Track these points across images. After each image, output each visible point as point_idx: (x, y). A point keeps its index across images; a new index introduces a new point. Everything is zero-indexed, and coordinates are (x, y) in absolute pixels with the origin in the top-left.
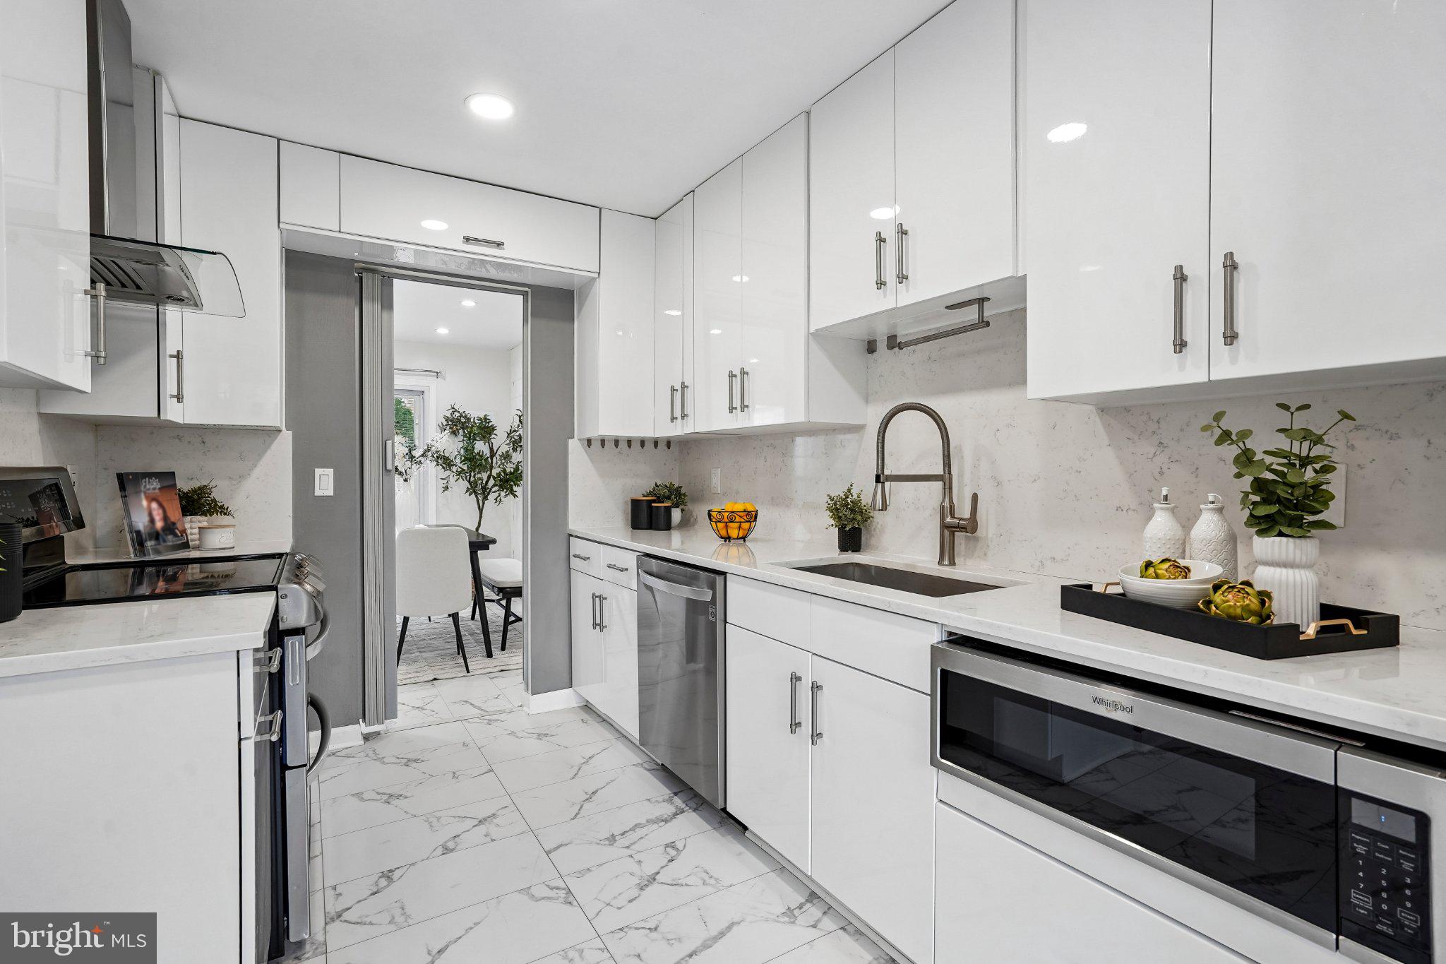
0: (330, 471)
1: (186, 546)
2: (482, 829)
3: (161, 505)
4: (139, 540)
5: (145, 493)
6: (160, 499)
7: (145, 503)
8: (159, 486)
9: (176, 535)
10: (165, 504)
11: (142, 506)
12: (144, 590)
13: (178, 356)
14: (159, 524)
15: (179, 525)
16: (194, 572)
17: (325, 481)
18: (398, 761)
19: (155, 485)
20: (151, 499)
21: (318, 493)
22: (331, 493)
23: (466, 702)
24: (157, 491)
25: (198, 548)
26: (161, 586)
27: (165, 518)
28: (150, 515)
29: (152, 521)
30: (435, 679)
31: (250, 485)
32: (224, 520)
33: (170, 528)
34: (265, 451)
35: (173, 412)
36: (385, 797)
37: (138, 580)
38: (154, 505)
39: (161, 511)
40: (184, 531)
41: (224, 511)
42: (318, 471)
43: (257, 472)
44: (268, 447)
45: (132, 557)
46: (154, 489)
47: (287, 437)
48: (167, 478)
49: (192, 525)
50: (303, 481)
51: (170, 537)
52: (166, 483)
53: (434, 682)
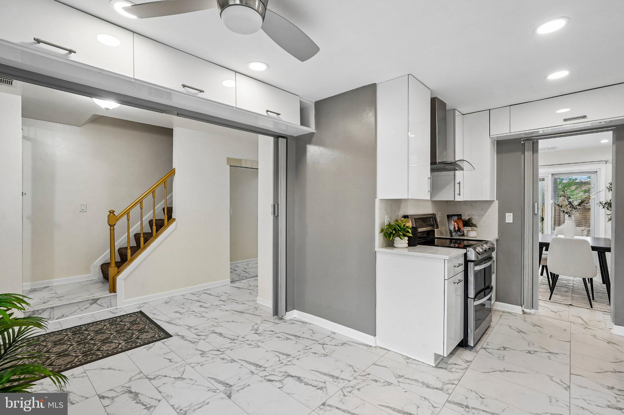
0: (512, 214)
1: (463, 235)
2: (549, 355)
3: (457, 224)
4: (451, 233)
5: (453, 220)
6: (457, 222)
7: (453, 223)
8: (457, 218)
9: (460, 232)
10: (459, 223)
11: (452, 223)
12: (452, 245)
13: (459, 183)
14: (457, 229)
15: (462, 229)
16: (466, 243)
17: (509, 218)
18: (531, 324)
19: (456, 218)
20: (455, 222)
21: (507, 221)
22: (512, 222)
23: (579, 317)
24: (456, 220)
25: (467, 236)
26: (457, 245)
27: (458, 227)
28: (454, 226)
29: (455, 228)
30: (570, 305)
31: (484, 218)
32: (475, 228)
33: (459, 230)
34: (489, 207)
35: (458, 199)
36: (519, 330)
37: (451, 243)
38: (456, 223)
39: (457, 225)
40: (463, 231)
41: (475, 226)
42: (507, 214)
43: (487, 214)
44: (490, 206)
45: (449, 237)
46: (456, 219)
47: (496, 203)
48: (459, 216)
49: (466, 229)
50: (502, 217)
51: (459, 232)
52: (459, 217)
53: (570, 306)
